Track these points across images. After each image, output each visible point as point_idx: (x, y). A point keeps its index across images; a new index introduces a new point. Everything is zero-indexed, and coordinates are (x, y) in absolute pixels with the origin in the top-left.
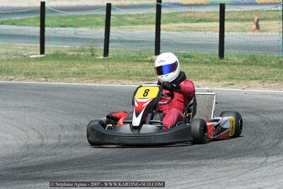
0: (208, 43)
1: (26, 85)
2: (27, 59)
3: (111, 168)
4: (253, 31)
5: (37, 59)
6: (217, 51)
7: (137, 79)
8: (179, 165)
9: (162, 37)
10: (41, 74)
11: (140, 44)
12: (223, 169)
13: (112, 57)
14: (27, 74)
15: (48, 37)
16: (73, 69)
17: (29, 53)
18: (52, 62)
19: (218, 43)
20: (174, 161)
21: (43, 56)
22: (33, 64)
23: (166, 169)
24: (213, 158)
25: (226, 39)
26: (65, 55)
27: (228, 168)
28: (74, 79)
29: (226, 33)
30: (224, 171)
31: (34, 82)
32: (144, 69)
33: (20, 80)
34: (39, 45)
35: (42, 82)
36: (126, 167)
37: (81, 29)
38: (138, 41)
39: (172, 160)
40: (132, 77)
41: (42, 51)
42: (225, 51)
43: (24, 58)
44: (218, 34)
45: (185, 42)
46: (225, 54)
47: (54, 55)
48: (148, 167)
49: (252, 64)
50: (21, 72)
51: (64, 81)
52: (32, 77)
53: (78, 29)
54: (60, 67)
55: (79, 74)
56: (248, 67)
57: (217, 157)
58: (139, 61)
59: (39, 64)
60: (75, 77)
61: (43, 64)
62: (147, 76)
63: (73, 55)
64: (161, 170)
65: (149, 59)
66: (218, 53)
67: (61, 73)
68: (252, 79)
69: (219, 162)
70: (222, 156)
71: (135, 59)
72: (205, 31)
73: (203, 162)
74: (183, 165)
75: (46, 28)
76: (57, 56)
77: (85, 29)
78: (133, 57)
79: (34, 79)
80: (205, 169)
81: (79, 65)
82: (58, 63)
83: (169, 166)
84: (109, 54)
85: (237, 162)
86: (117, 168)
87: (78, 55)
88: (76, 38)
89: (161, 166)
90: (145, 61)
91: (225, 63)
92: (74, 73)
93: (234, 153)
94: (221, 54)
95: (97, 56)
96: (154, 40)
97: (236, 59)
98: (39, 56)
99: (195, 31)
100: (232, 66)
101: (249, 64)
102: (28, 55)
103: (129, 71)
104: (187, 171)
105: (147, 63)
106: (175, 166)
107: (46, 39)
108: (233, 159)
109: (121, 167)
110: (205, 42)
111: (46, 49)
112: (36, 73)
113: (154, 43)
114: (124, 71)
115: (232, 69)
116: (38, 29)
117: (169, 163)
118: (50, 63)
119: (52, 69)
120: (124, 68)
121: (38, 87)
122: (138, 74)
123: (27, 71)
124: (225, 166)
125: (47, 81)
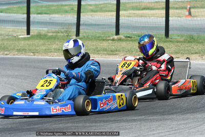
0: (157, 25)
1: (19, 59)
2: (17, 39)
3: (96, 122)
4: (187, 16)
5: (24, 39)
6: (163, 32)
7: (104, 54)
8: (148, 119)
9: (121, 21)
10: (30, 50)
11: (104, 27)
12: (183, 122)
13: (82, 37)
14: (19, 50)
15: (33, 22)
16: (54, 46)
17: (19, 34)
18: (37, 41)
19: (164, 25)
20: (143, 117)
21: (29, 36)
22: (22, 42)
23: (139, 123)
24: (172, 114)
25: (171, 23)
26: (46, 35)
27: (186, 122)
28: (56, 54)
29: (170, 18)
30: (183, 124)
31: (24, 56)
32: (108, 46)
33: (14, 55)
34: (26, 28)
35: (31, 56)
36: (107, 121)
37: (54, 15)
38: (103, 25)
39: (141, 115)
40: (100, 52)
41: (28, 33)
42: (170, 32)
43: (14, 38)
44: (164, 19)
45: (139, 25)
46: (170, 34)
47: (37, 36)
48: (124, 121)
49: (191, 42)
50: (14, 49)
51: (48, 55)
52: (23, 52)
53: (51, 16)
54: (44, 44)
55: (59, 50)
56: (189, 44)
57: (176, 113)
58: (104, 40)
59: (27, 42)
60: (56, 52)
61: (30, 42)
62: (112, 51)
63: (52, 35)
64: (134, 123)
65: (111, 38)
66: (164, 34)
67: (45, 50)
68: (193, 54)
69: (178, 117)
70: (179, 112)
71: (100, 38)
72: (149, 17)
73: (166, 117)
74: (150, 119)
75: (31, 15)
76: (39, 36)
77: (57, 16)
78: (99, 37)
79: (25, 54)
80: (168, 122)
81: (59, 43)
82: (42, 42)
83: (140, 120)
84: (80, 35)
85: (192, 117)
86: (100, 122)
87: (56, 35)
88: (52, 23)
89: (135, 120)
90: (108, 40)
91: (171, 41)
92: (55, 49)
93: (188, 110)
94: (167, 34)
95: (71, 36)
96: (115, 24)
97: (179, 39)
98: (26, 36)
99: (142, 16)
100: (176, 44)
101: (189, 42)
102: (17, 36)
103: (97, 48)
104: (155, 124)
105: (110, 42)
106: (145, 120)
107: (31, 23)
108: (188, 115)
109: (104, 121)
110: (154, 26)
111: (31, 31)
112: (25, 50)
113: (115, 26)
114: (94, 47)
115: (177, 46)
116: (25, 16)
117: (140, 117)
118: (36, 42)
119: (38, 46)
120: (93, 45)
121: (29, 60)
122: (105, 50)
123: (18, 48)
124: (184, 120)
125: (35, 55)
